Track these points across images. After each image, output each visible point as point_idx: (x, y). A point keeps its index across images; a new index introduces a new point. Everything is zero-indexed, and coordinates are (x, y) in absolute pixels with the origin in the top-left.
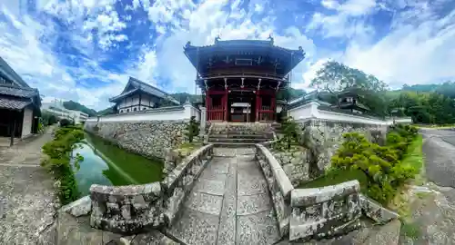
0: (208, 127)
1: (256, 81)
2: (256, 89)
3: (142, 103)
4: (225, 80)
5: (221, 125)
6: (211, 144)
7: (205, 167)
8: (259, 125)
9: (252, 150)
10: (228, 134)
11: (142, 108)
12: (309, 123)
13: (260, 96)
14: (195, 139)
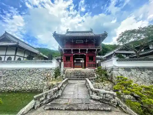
0: (64, 71)
1: (85, 50)
2: (86, 53)
3: (18, 54)
4: (72, 50)
5: (70, 70)
6: (67, 79)
7: (66, 86)
8: (88, 70)
9: (84, 81)
10: (74, 74)
11: (17, 58)
12: (112, 69)
13: (88, 56)
14: (58, 77)
